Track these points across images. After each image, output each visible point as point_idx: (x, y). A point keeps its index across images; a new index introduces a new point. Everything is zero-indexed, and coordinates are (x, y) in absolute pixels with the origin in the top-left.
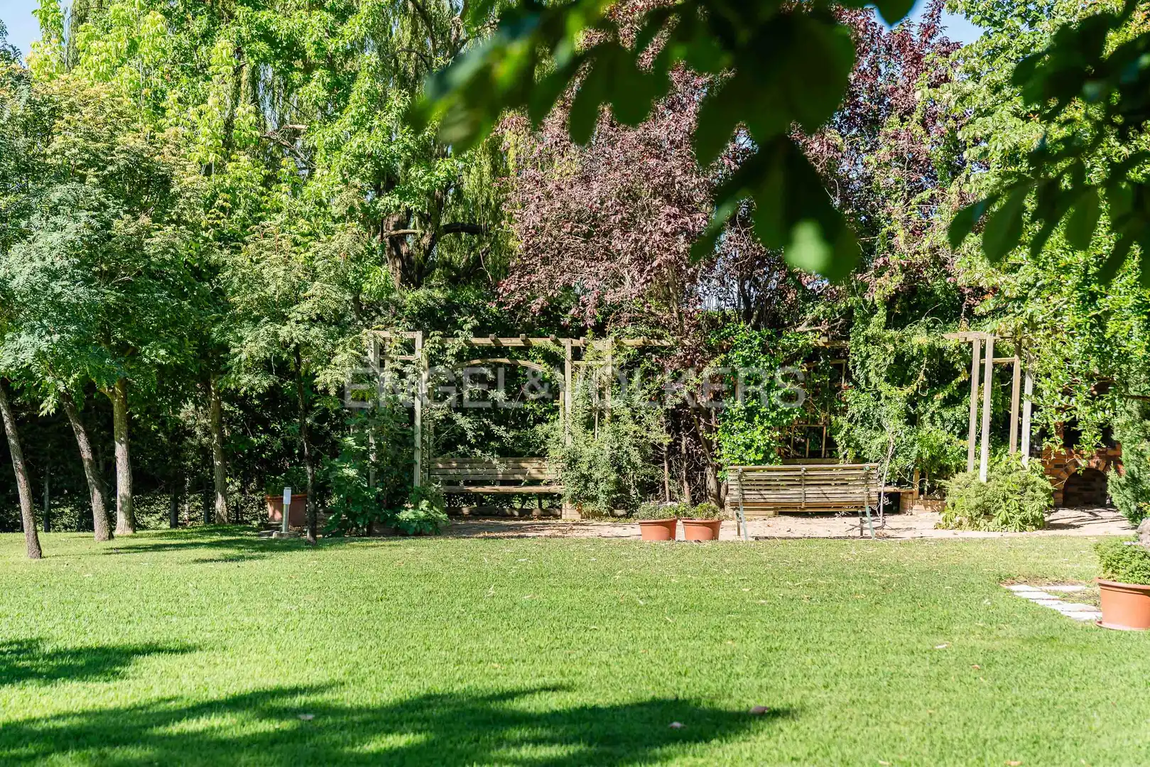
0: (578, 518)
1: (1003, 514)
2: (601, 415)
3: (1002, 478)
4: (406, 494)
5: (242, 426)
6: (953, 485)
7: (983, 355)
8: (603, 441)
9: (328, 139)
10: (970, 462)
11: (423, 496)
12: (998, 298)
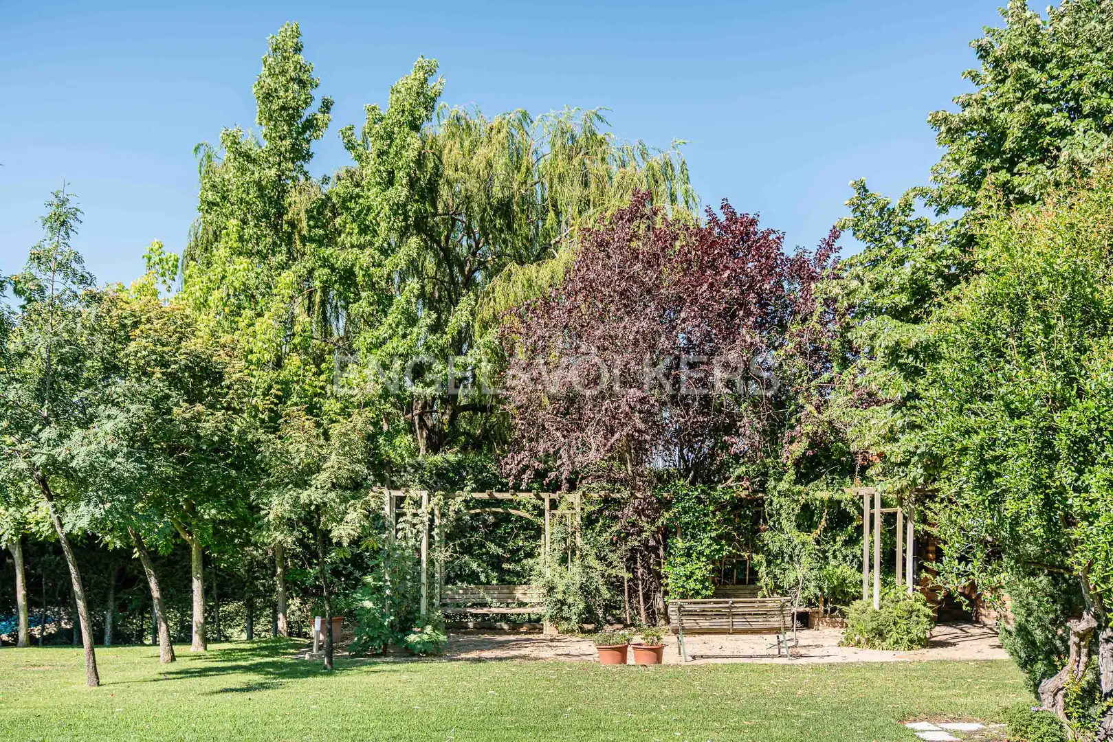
0: (555, 633)
1: (894, 636)
2: (574, 553)
3: (892, 605)
4: (413, 621)
5: (301, 560)
6: (852, 610)
7: (872, 506)
8: (574, 574)
9: (369, 341)
10: (865, 591)
11: (428, 622)
12: (884, 463)
